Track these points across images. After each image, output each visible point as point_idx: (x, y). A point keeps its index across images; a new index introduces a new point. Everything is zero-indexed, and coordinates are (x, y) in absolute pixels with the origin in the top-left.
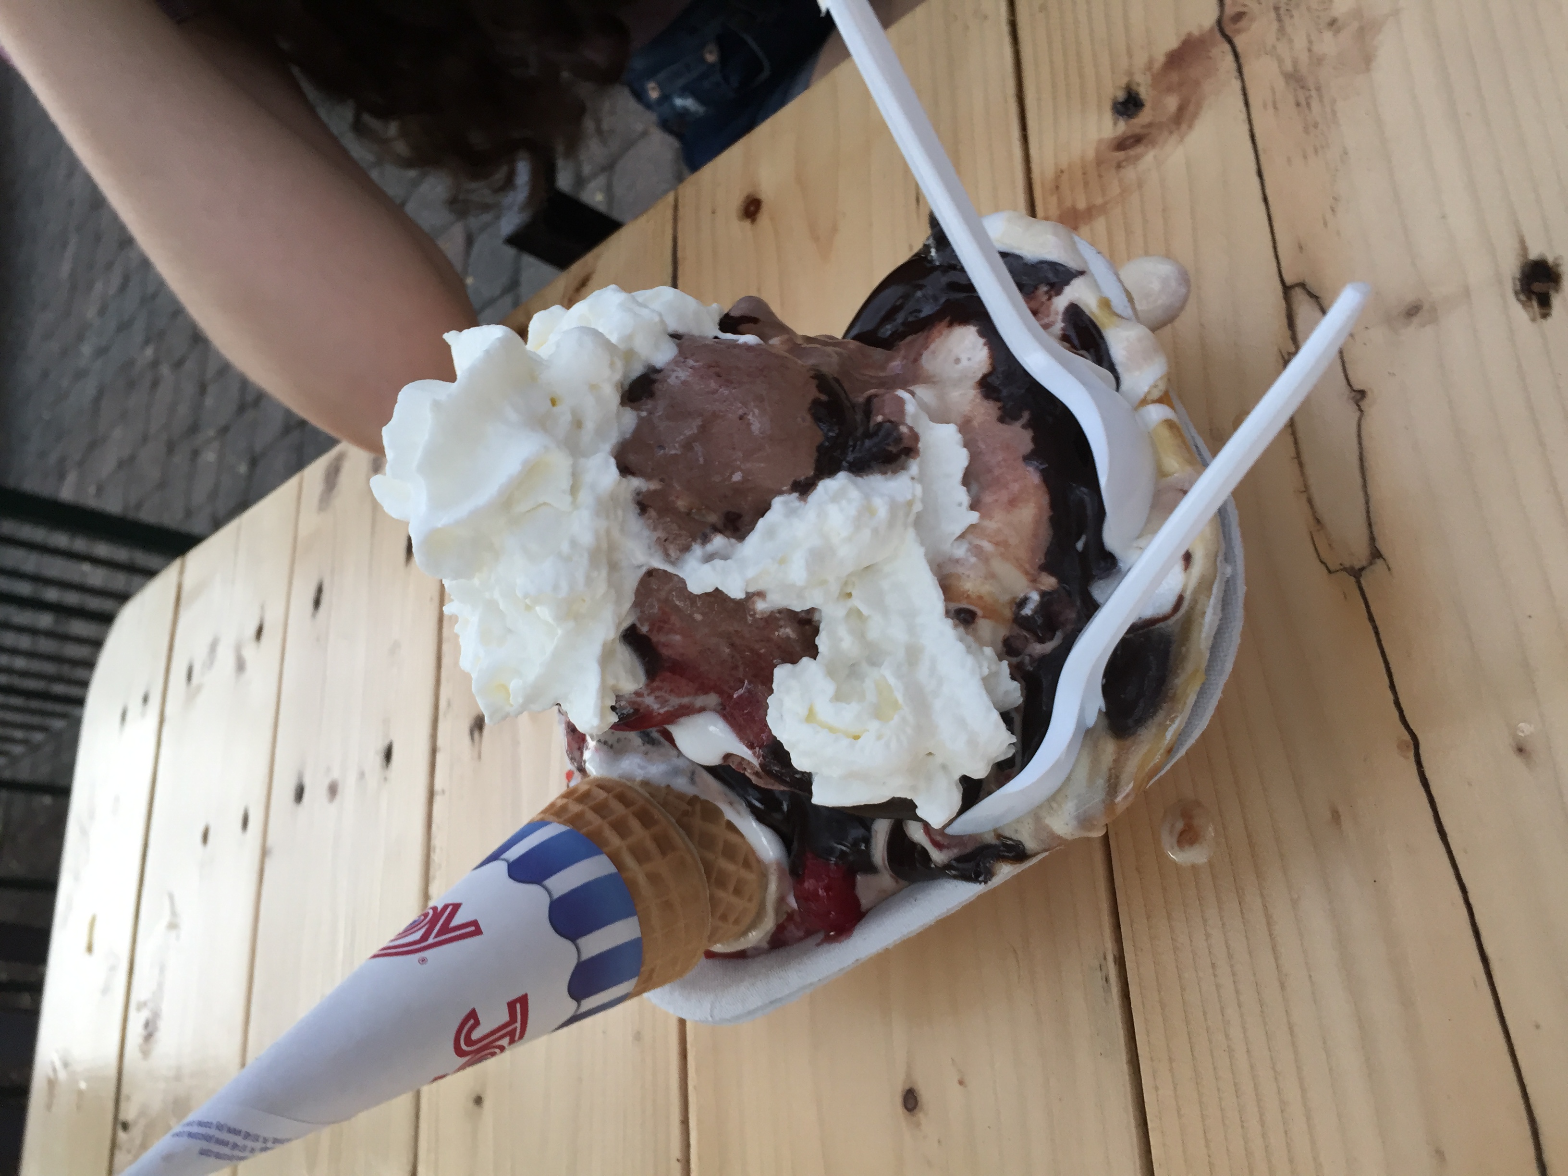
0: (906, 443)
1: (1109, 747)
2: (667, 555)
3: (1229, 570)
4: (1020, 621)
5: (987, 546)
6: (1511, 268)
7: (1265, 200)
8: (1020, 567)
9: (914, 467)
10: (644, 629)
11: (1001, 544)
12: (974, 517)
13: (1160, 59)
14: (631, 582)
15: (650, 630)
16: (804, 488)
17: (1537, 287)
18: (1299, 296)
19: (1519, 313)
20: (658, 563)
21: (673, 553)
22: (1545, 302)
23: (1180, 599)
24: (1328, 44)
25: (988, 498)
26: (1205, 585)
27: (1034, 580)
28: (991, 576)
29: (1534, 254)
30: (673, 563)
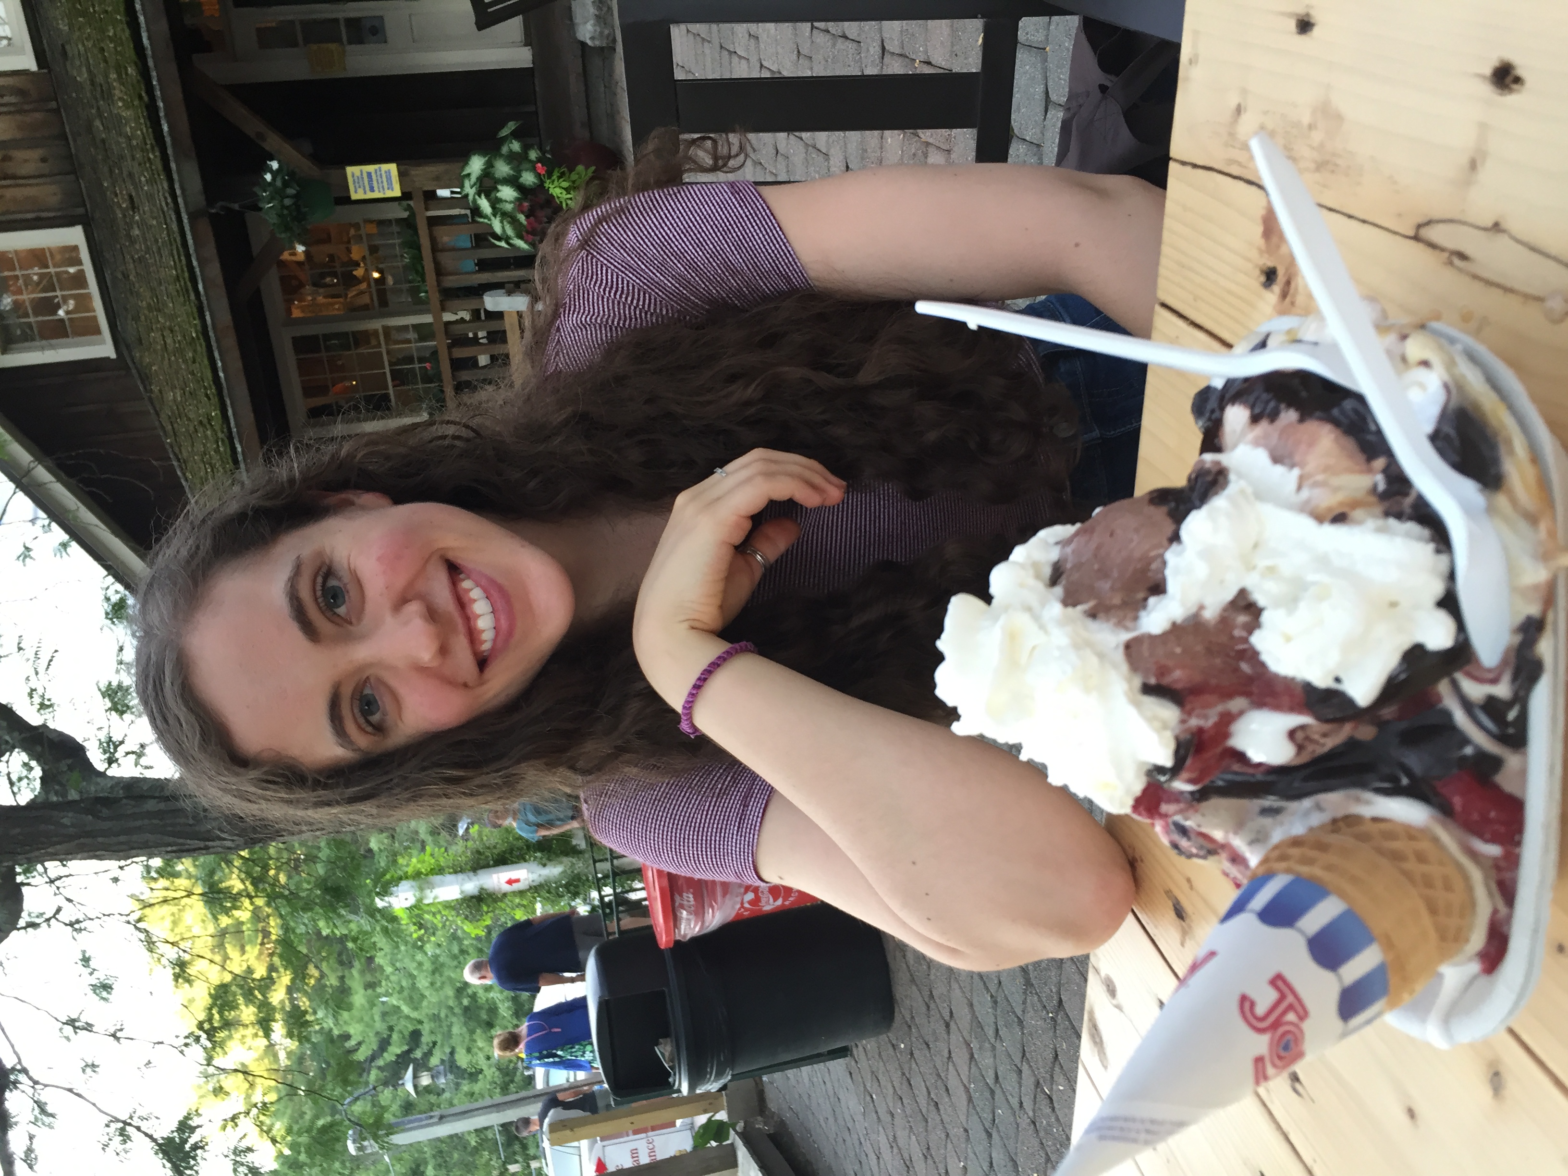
0: (1215, 469)
1: (1501, 500)
2: (1127, 629)
3: (1459, 347)
4: (1384, 496)
5: (1320, 477)
6: (1487, 90)
7: (1364, 222)
8: (1351, 471)
9: (1232, 477)
10: (1153, 681)
11: (1327, 469)
12: (1296, 472)
13: (1260, 242)
14: (1119, 656)
15: (1158, 679)
16: (1176, 538)
17: (1509, 79)
18: (1426, 233)
19: (1512, 99)
20: (1126, 636)
21: (1129, 624)
22: (1518, 80)
23: (1446, 386)
24: (1317, 137)
25: (1297, 458)
26: (1450, 365)
27: (1370, 471)
28: (1336, 489)
29: (1488, 71)
30: (1134, 629)
